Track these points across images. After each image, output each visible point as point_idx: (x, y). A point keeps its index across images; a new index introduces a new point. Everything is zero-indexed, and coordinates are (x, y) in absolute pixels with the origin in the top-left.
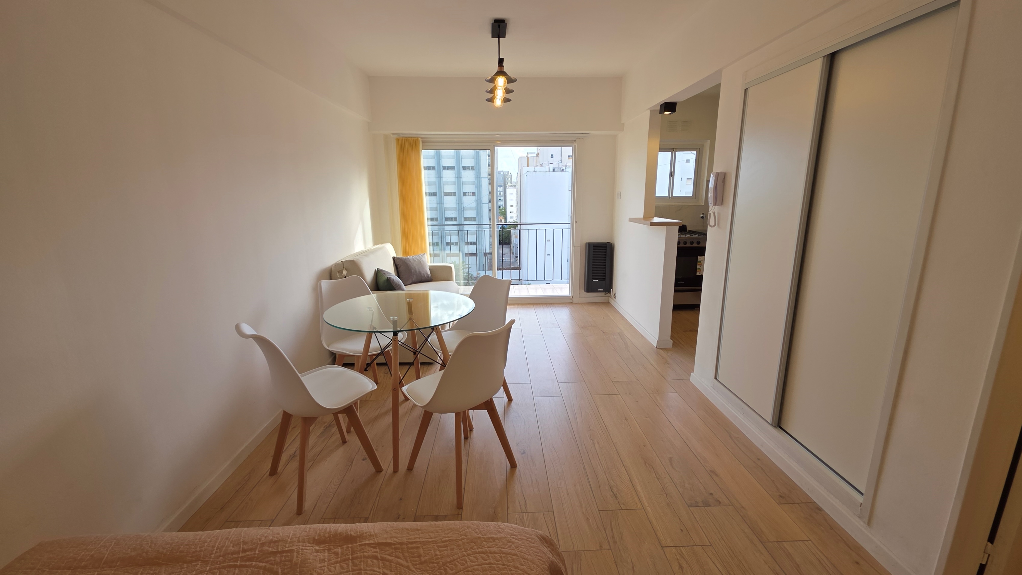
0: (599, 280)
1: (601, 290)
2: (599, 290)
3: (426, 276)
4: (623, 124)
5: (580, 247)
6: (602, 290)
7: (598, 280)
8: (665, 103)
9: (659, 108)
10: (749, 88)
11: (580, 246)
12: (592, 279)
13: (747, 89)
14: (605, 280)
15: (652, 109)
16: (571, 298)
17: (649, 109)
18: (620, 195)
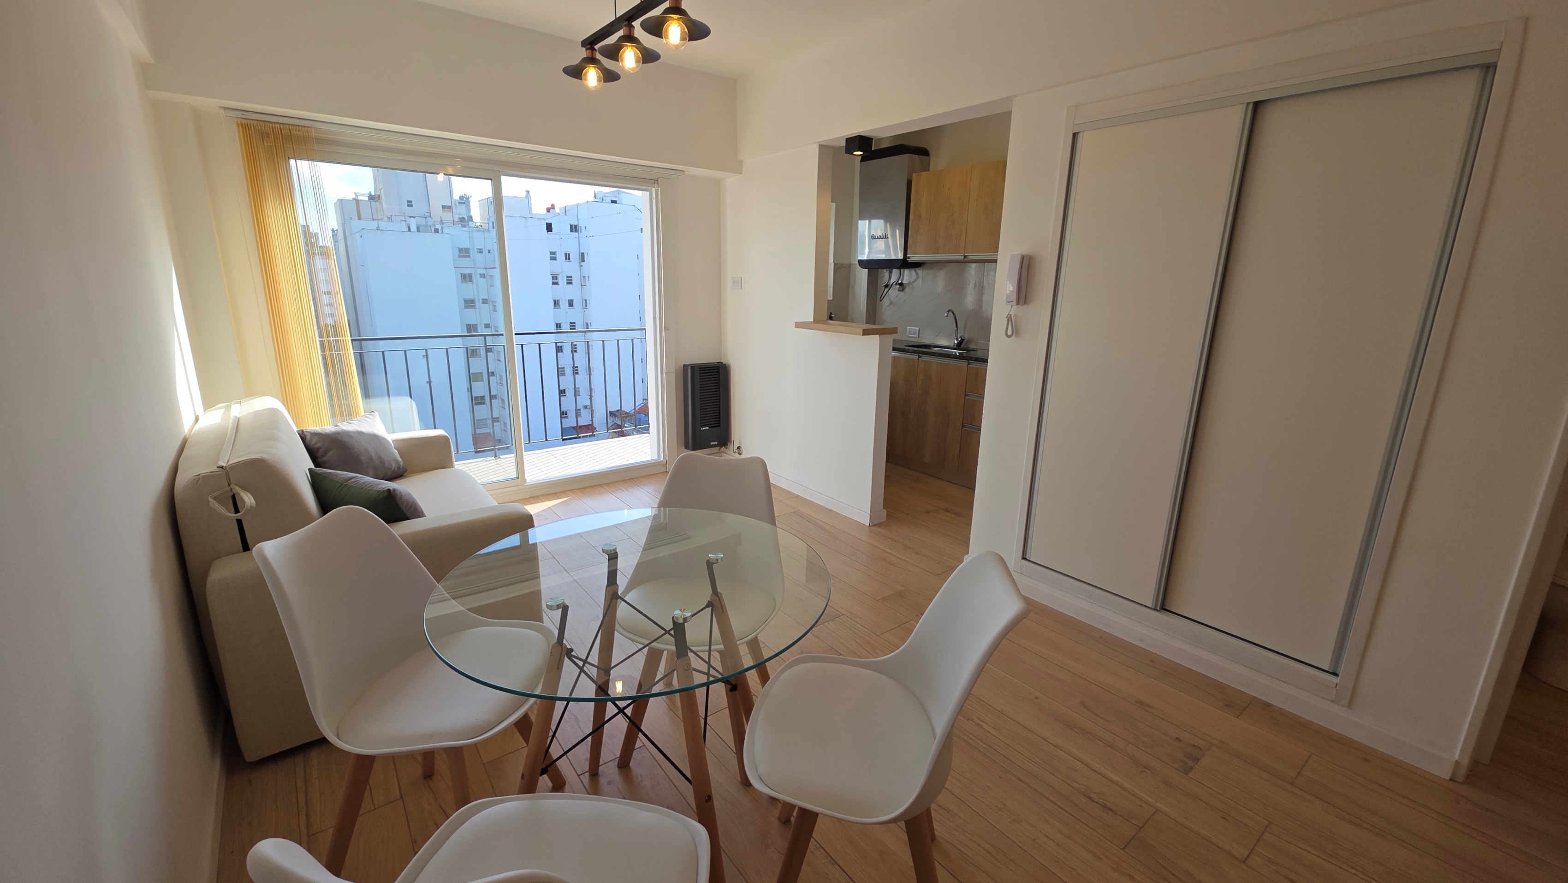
0: (710, 427)
1: (714, 443)
2: (712, 444)
3: (394, 466)
4: (741, 162)
5: (674, 373)
6: (716, 443)
7: (708, 428)
8: (860, 136)
9: (844, 144)
10: (1083, 131)
11: (674, 371)
12: (701, 426)
13: (1078, 133)
14: (719, 426)
15: (822, 144)
16: (663, 464)
17: (817, 143)
18: (738, 283)
